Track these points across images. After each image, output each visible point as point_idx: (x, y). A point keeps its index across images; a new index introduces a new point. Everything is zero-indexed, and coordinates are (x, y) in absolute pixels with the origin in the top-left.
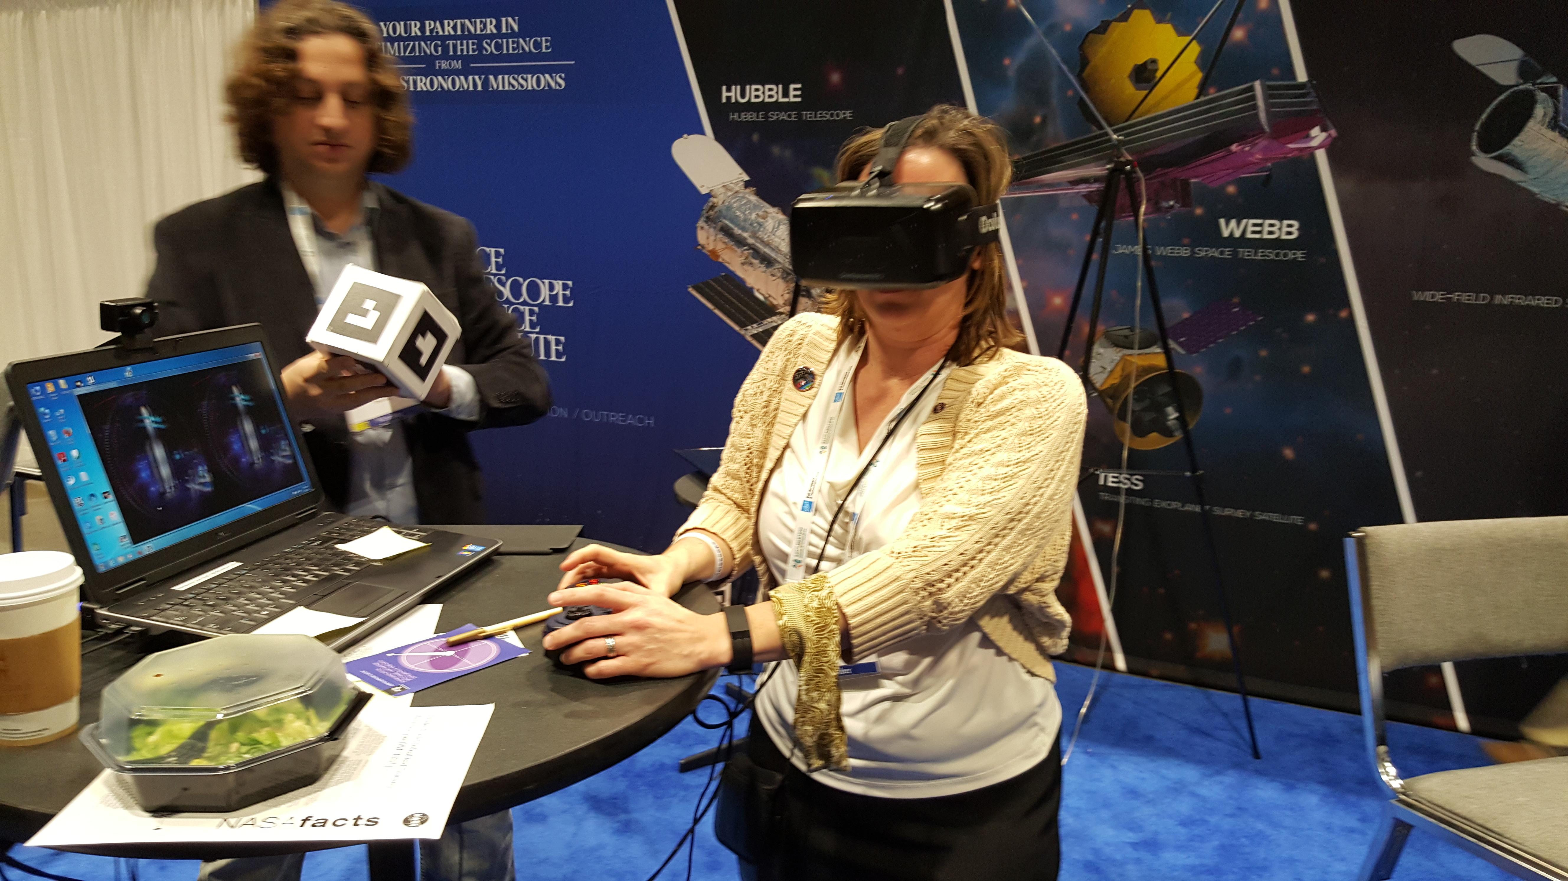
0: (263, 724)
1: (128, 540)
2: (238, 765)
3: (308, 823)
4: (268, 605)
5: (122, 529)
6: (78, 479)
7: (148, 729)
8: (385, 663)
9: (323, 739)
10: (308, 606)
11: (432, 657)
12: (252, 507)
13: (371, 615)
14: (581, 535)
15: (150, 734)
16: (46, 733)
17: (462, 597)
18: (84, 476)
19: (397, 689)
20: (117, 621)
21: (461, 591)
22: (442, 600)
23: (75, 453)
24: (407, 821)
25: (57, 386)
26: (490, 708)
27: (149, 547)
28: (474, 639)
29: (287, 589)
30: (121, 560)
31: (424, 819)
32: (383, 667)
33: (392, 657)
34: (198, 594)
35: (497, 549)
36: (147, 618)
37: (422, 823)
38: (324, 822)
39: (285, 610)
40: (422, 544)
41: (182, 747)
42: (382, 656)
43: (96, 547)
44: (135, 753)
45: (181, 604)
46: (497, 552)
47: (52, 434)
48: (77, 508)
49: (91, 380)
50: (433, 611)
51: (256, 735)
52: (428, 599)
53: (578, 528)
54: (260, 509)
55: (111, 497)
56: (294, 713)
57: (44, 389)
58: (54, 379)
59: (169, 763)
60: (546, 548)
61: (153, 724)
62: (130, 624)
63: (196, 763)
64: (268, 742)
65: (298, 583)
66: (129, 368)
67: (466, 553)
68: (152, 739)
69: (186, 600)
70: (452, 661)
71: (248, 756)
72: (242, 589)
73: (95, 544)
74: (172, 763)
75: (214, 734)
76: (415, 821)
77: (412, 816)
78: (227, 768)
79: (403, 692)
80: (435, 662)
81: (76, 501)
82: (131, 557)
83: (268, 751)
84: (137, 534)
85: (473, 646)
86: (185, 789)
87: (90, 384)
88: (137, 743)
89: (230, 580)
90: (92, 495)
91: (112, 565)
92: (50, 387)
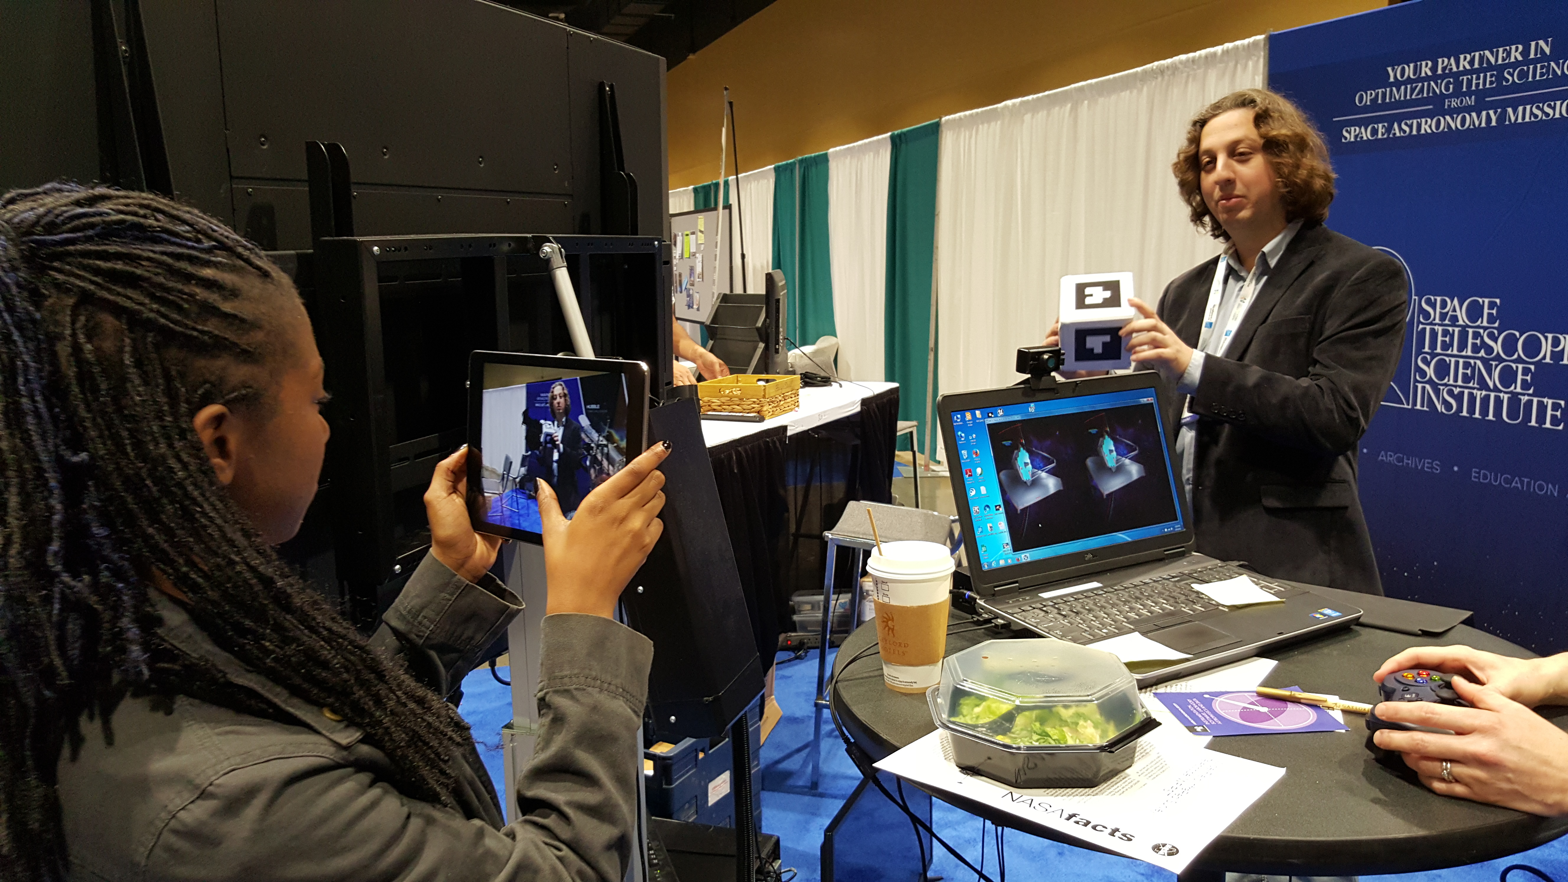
0: (1063, 722)
1: (1010, 547)
2: (1028, 748)
3: (1074, 819)
4: (1111, 625)
5: (1007, 538)
6: (978, 491)
7: (977, 702)
8: (1197, 702)
9: (1102, 749)
10: (1144, 634)
11: (1244, 708)
12: (1123, 537)
13: (1197, 656)
14: (1466, 622)
15: (977, 705)
16: (915, 686)
17: (1302, 659)
18: (983, 490)
19: (1199, 729)
20: (991, 612)
21: (1302, 653)
22: (1280, 657)
23: (979, 470)
24: (1157, 848)
25: (974, 415)
26: (1279, 773)
27: (1026, 556)
28: (1296, 701)
29: (1132, 615)
30: (1002, 563)
31: (1173, 852)
32: (1195, 706)
33: (1206, 699)
34: (1055, 604)
35: (1359, 618)
36: (1012, 614)
37: (1169, 854)
38: (1087, 823)
39: (1121, 631)
40: (1277, 599)
41: (994, 722)
42: (1199, 696)
43: (984, 549)
44: (961, 716)
45: (1041, 609)
46: (1357, 622)
47: (964, 453)
48: (974, 514)
49: (1000, 412)
50: (1267, 665)
51: (1048, 730)
52: (1264, 652)
53: (1467, 614)
54: (1130, 540)
55: (1002, 510)
56: (1093, 722)
57: (964, 417)
58: (972, 410)
59: (978, 732)
60: (1416, 629)
61: (982, 698)
62: (997, 617)
63: (1000, 739)
64: (1055, 737)
65: (1145, 612)
66: (1032, 405)
67: (1318, 616)
68: (977, 710)
69: (1045, 606)
70: (1265, 718)
71: (1036, 744)
72: (1094, 607)
73: (982, 546)
74: (982, 733)
75: (1020, 720)
76: (1165, 850)
77: (1164, 845)
78: (1019, 748)
79: (1204, 732)
80: (1245, 714)
81: (974, 509)
82: (1010, 562)
83: (1053, 744)
84: (1018, 545)
85: (1291, 707)
86: (989, 758)
87: (1000, 416)
88: (965, 709)
89: (1086, 597)
90: (988, 506)
91: (994, 565)
92: (968, 416)
